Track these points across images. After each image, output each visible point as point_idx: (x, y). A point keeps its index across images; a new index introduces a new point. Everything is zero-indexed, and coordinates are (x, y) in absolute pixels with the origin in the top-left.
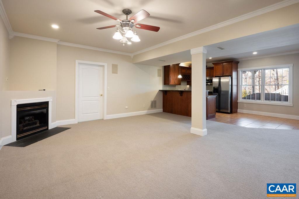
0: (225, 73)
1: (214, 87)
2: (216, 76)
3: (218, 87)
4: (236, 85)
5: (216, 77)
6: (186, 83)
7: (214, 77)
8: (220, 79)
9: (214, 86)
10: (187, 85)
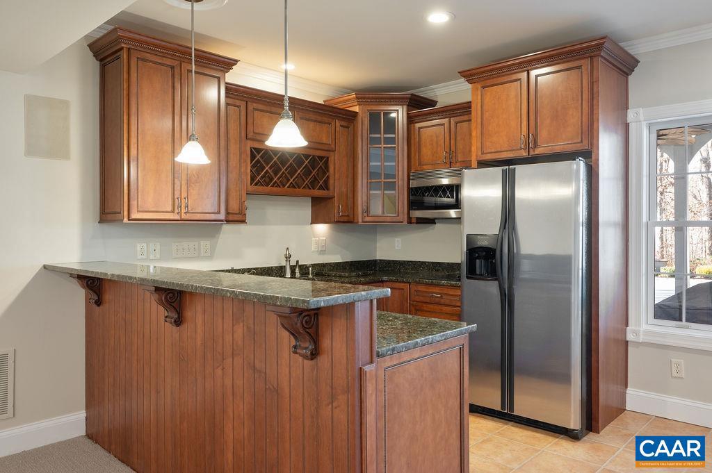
0: (543, 134)
1: (468, 237)
2: (489, 157)
3: (499, 238)
4: (615, 224)
5: (483, 164)
6: (306, 210)
7: (474, 164)
8: (509, 184)
9: (468, 228)
10: (315, 221)
